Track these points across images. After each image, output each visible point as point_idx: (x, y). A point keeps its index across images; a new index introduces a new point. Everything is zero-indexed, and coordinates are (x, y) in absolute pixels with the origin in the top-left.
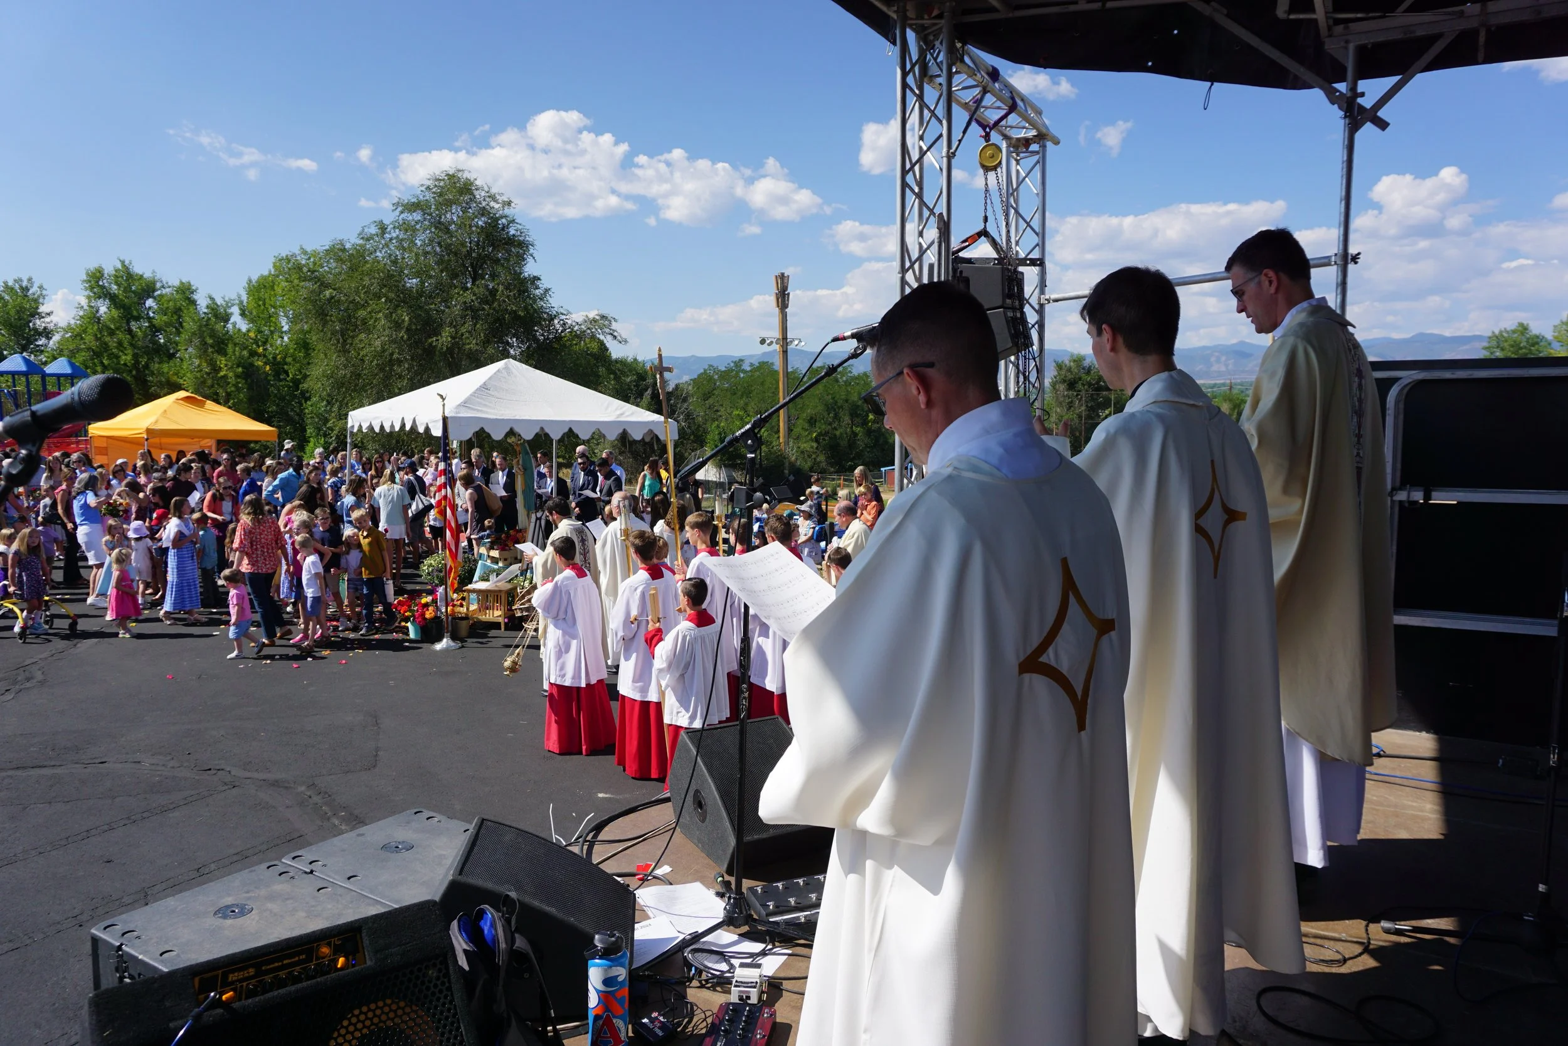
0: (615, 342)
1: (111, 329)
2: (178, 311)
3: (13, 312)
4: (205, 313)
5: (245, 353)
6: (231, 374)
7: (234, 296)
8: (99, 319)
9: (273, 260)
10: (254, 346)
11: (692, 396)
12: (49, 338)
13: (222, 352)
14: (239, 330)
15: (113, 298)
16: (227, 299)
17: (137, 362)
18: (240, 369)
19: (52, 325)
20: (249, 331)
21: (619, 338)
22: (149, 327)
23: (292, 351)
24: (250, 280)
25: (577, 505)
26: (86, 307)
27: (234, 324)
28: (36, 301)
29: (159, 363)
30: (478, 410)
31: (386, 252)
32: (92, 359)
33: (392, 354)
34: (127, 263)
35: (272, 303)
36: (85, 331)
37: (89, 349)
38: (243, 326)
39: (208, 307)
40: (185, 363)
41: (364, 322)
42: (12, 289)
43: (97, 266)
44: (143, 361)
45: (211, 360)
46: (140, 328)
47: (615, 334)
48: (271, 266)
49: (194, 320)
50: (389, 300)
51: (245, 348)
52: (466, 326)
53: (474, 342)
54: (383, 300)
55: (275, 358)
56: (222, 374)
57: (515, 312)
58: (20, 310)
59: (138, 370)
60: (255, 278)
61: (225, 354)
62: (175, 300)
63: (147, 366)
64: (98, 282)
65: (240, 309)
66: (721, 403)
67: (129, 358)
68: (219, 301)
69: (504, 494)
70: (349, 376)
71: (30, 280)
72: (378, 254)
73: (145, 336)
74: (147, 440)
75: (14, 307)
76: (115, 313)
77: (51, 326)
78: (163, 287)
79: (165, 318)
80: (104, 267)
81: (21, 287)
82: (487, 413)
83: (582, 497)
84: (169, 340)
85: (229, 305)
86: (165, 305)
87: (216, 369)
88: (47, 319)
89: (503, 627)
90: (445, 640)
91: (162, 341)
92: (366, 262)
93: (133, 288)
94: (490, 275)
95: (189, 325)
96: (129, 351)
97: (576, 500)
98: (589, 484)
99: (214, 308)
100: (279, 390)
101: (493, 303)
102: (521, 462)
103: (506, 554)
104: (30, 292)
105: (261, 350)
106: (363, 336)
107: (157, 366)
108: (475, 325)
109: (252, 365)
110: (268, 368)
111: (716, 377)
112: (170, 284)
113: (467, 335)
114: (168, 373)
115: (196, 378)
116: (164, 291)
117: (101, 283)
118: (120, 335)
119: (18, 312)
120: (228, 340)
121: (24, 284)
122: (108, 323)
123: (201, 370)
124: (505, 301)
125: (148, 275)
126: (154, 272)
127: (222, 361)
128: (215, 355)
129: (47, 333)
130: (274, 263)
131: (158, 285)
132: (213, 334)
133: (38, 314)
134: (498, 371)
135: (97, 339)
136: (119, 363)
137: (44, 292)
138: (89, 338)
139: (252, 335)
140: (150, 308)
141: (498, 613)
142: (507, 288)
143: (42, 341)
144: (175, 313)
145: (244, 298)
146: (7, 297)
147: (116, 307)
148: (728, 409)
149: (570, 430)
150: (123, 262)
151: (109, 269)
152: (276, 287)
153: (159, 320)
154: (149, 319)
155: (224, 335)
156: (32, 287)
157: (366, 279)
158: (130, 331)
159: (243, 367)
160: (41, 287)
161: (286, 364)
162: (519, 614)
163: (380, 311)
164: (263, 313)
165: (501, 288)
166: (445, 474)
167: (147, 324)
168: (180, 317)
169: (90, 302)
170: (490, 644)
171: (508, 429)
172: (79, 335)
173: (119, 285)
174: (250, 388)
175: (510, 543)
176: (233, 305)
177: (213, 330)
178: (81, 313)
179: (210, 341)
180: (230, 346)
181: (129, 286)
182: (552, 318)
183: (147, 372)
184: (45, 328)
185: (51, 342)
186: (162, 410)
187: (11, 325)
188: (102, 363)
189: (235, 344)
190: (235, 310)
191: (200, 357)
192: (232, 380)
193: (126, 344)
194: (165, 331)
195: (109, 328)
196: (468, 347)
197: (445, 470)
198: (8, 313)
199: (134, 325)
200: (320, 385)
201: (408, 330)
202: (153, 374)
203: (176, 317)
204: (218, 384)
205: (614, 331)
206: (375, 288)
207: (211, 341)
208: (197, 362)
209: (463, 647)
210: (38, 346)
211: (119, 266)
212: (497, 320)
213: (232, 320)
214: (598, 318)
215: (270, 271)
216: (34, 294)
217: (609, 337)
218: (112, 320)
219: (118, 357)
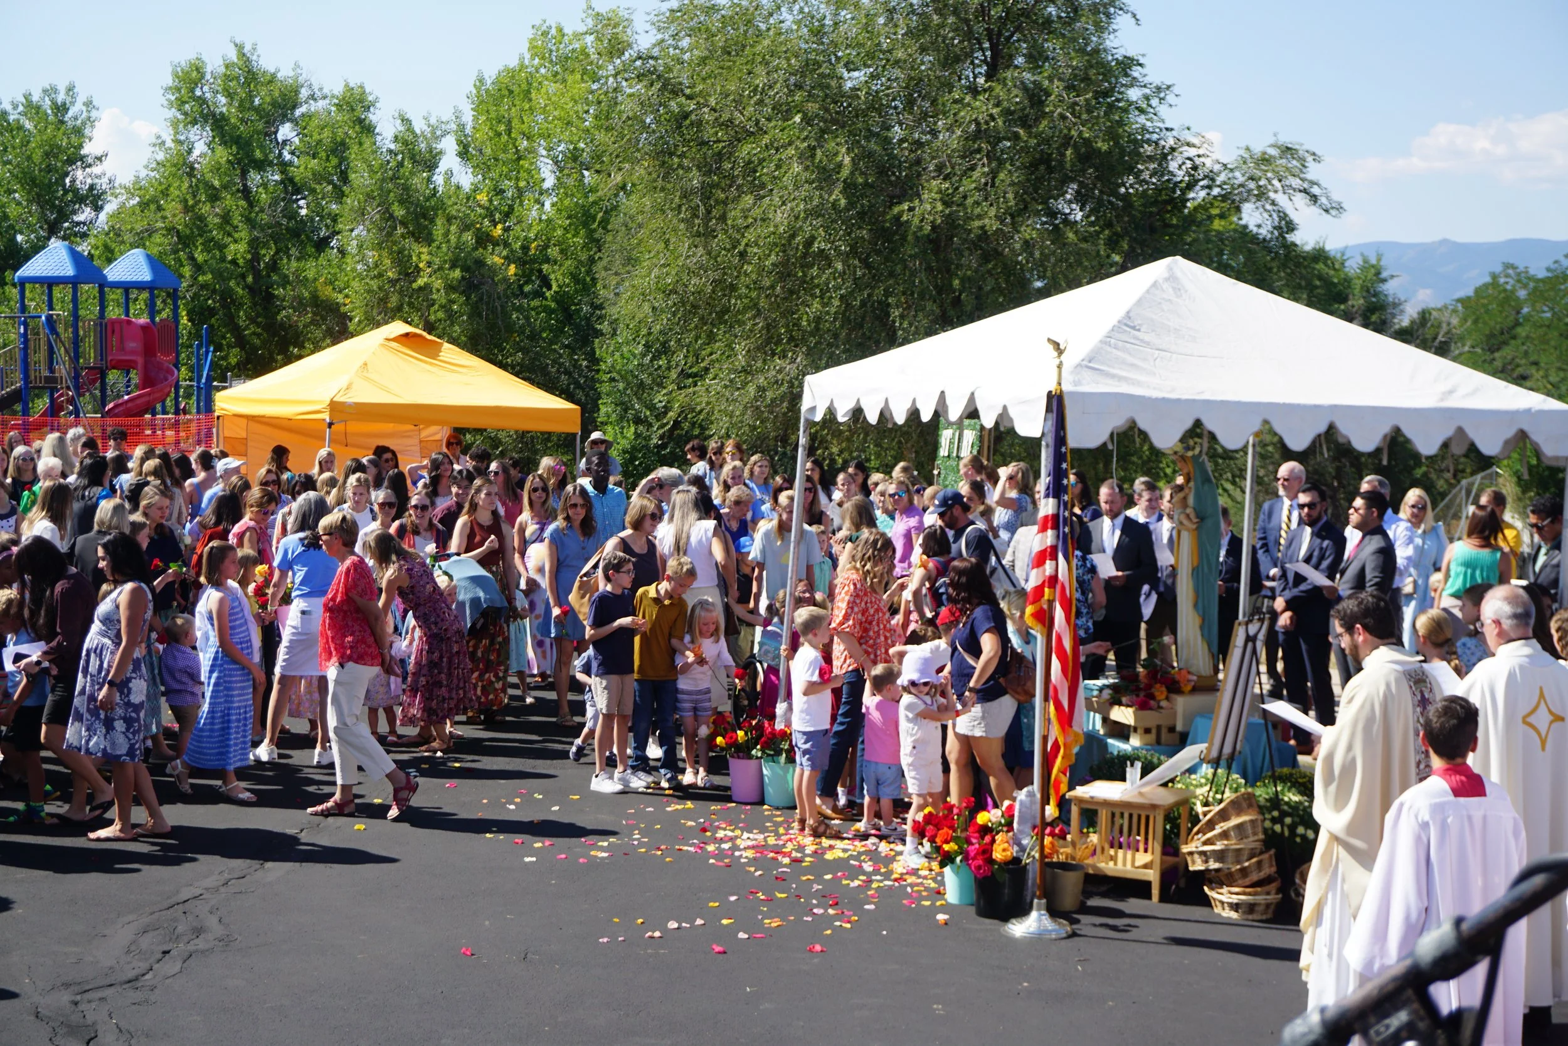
0: (1315, 210)
1: (213, 187)
2: (339, 149)
3: (37, 157)
4: (390, 151)
5: (468, 237)
6: (438, 284)
7: (447, 115)
8: (192, 168)
9: (530, 33)
10: (486, 222)
11: (1462, 338)
12: (98, 209)
13: (423, 235)
14: (458, 187)
15: (218, 123)
16: (433, 121)
17: (256, 258)
18: (457, 273)
19: (105, 180)
20: (476, 189)
21: (1323, 200)
22: (282, 182)
23: (559, 232)
24: (481, 81)
25: (1290, 605)
26: (169, 144)
27: (449, 174)
28: (78, 131)
29: (298, 259)
30: (1120, 379)
31: (801, 11)
32: (175, 252)
33: (809, 243)
34: (247, 49)
35: (524, 127)
36: (165, 193)
37: (170, 230)
38: (465, 178)
39: (396, 139)
40: (349, 260)
41: (750, 168)
42: (38, 108)
43: (191, 56)
44: (267, 254)
45: (400, 252)
46: (265, 185)
47: (1315, 190)
48: (524, 48)
49: (370, 166)
50: (807, 120)
51: (466, 227)
52: (976, 174)
53: (992, 212)
54: (797, 119)
55: (525, 248)
56: (421, 282)
57: (1087, 141)
58: (52, 152)
59: (257, 274)
60: (490, 75)
61: (429, 240)
62: (334, 126)
63: (274, 266)
64: (192, 91)
65: (460, 142)
66: (1533, 358)
67: (242, 247)
68: (419, 126)
69: (1114, 572)
70: (709, 289)
71: (70, 89)
72: (785, 14)
73: (274, 203)
74: (330, 425)
75: (40, 147)
76: (223, 154)
77: (103, 183)
78: (313, 97)
79: (314, 163)
80: (204, 58)
81: (54, 103)
82: (1138, 383)
83: (1303, 587)
84: (318, 211)
85: (437, 133)
86: (316, 137)
87: (408, 272)
88: (96, 170)
89: (1155, 892)
90: (1034, 914)
91: (304, 212)
92: (759, 34)
93: (257, 101)
94: (1030, 57)
95: (361, 178)
96: (244, 234)
97: (1288, 594)
98: (1322, 558)
99: (407, 142)
100: (527, 318)
101: (1037, 120)
102: (1191, 501)
103: (1152, 718)
104: (70, 114)
105: (498, 231)
106: (748, 200)
107: (294, 264)
108: (994, 174)
109: (480, 263)
110: (512, 269)
111: (1522, 294)
112: (326, 91)
113: (977, 196)
114: (315, 279)
115: (369, 291)
116: (314, 106)
117: (198, 93)
118: (229, 200)
119: (47, 155)
120: (435, 209)
121: (60, 98)
122: (208, 176)
123: (380, 275)
124: (1063, 117)
125: (285, 73)
126: (297, 66)
127: (421, 254)
128: (408, 242)
129: (94, 198)
130: (531, 41)
131: (304, 93)
132: (406, 196)
133: (82, 158)
134: (1155, 285)
135: (187, 209)
136: (223, 259)
137: (94, 114)
138: (172, 208)
139: (483, 198)
140: (285, 142)
141: (1142, 858)
142: (1069, 88)
143: (85, 214)
144: (334, 151)
145: (468, 117)
146: (28, 125)
147: (224, 143)
148: (1552, 372)
149: (1331, 429)
150: (240, 48)
151: (214, 65)
152: (533, 95)
153: (303, 168)
154: (284, 166)
155: (428, 199)
156: (73, 103)
157: (760, 70)
158: (246, 192)
159: (465, 269)
160: (88, 104)
161: (547, 260)
162: (1197, 865)
163: (790, 144)
164: (505, 151)
165: (1057, 87)
166: (1056, 527)
167: (277, 177)
168: (342, 160)
169: (177, 133)
170: (1134, 934)
171: (1188, 424)
172: (154, 200)
173: (230, 95)
174: (475, 313)
175: (1160, 691)
176: (446, 133)
177: (406, 188)
178: (161, 156)
179: (399, 212)
180: (440, 221)
181: (251, 97)
182: (1163, 157)
183: (275, 278)
184: (92, 187)
185: (103, 216)
186: (361, 363)
187: (33, 180)
188: (192, 258)
189: (449, 219)
190: (449, 146)
191: (379, 246)
192: (440, 297)
193: (237, 219)
194: (313, 191)
195: (209, 186)
196: (977, 223)
197: (1055, 517)
198: (29, 158)
199: (254, 178)
200: (646, 307)
201: (849, 187)
202: (285, 282)
203: (334, 161)
204: (410, 304)
205: (1313, 183)
206: (779, 92)
207: (402, 212)
208: (371, 256)
209: (1074, 935)
210: (78, 224)
211: (233, 56)
212: (1045, 159)
213: (443, 167)
214: (1273, 152)
215: (521, 59)
216: (76, 119)
217: (1300, 200)
218: (216, 169)
219: (222, 247)
